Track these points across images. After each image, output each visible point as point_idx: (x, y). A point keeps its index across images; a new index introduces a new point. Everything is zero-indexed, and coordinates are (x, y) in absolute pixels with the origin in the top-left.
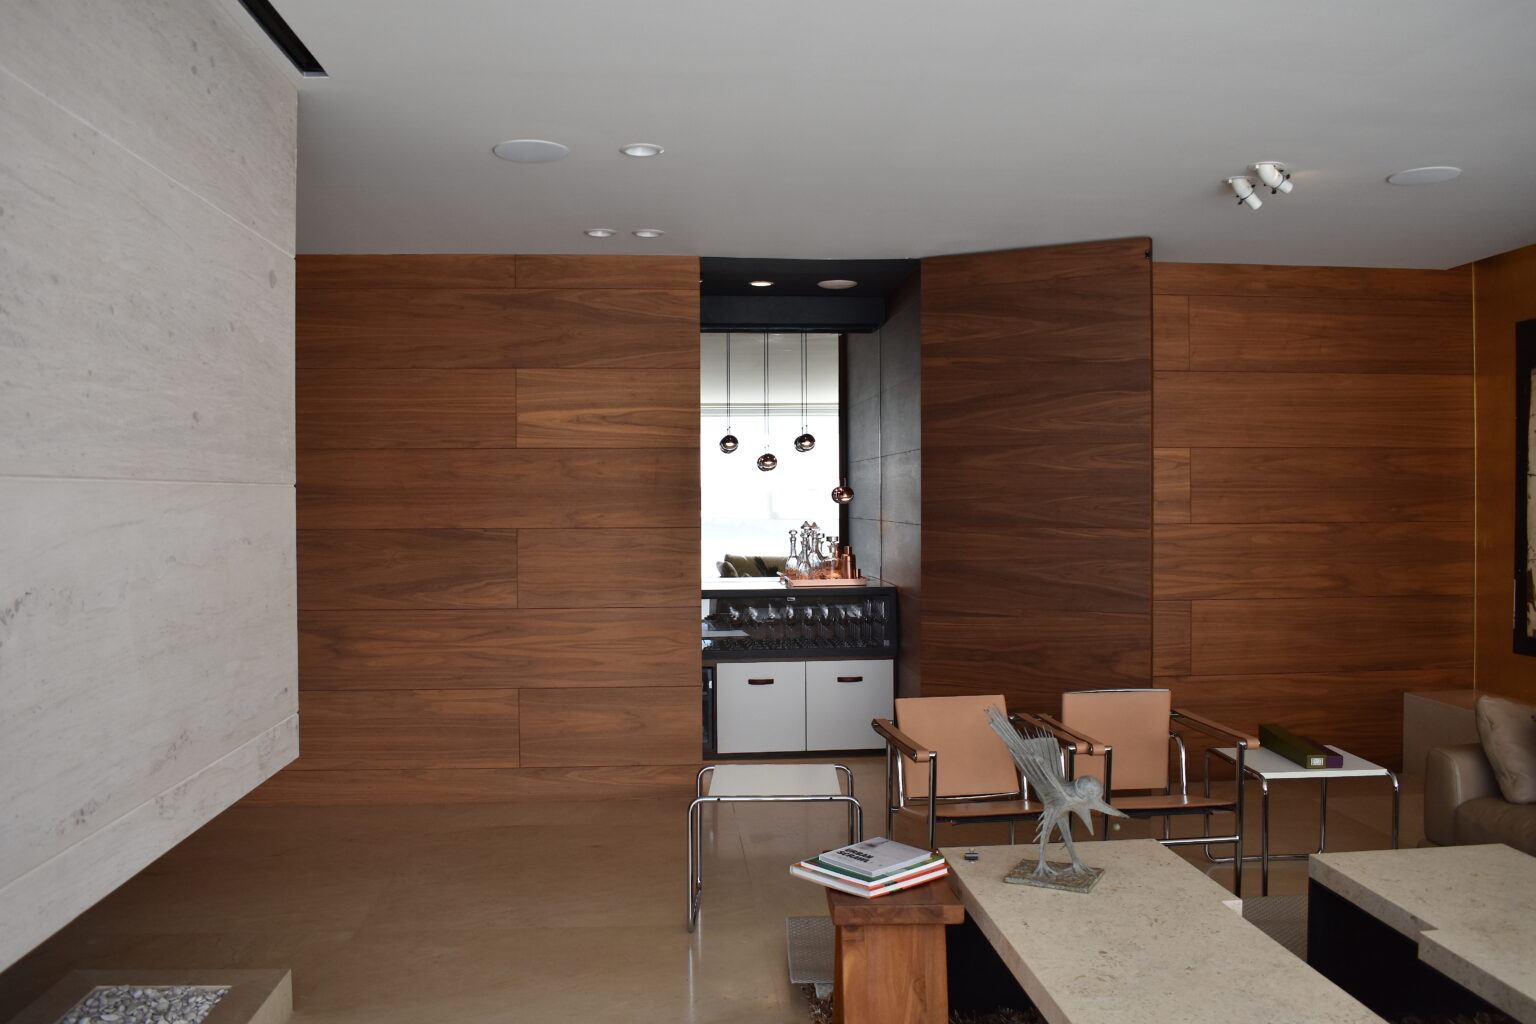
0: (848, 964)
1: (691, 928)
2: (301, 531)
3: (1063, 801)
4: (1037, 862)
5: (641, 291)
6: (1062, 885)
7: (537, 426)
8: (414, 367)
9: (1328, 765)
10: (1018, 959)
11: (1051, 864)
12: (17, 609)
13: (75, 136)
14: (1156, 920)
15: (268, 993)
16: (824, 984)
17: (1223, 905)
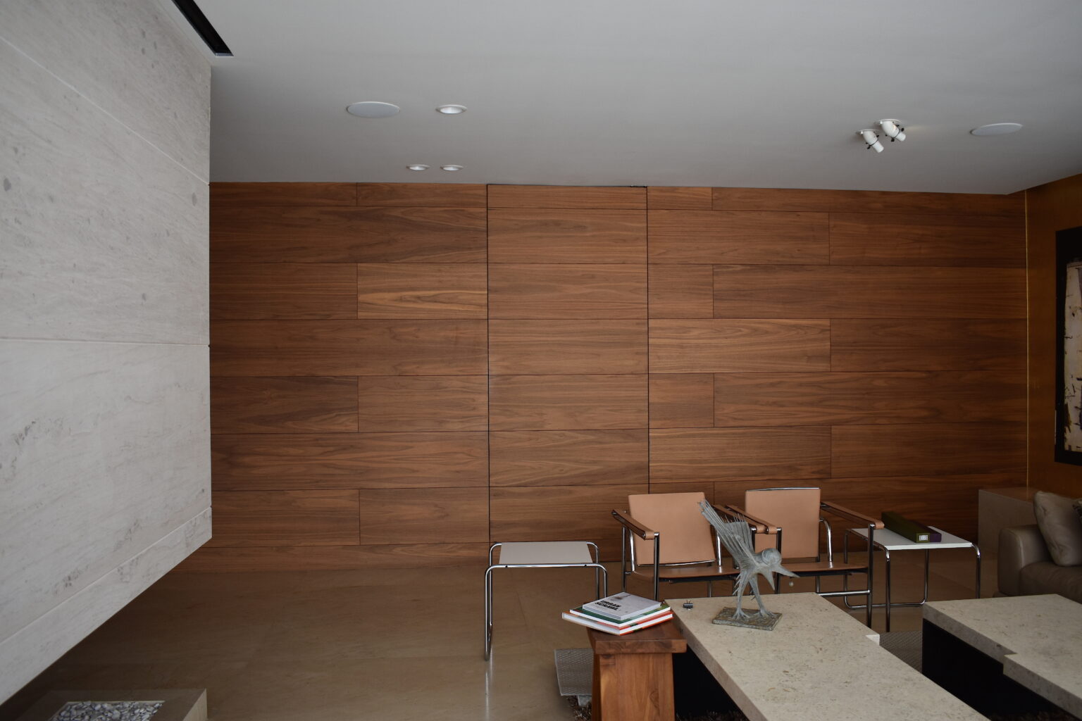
0: (604, 681)
1: (486, 659)
2: (213, 378)
3: (754, 566)
4: (735, 610)
5: (446, 208)
6: (754, 625)
7: (372, 304)
8: (285, 262)
9: (931, 540)
10: (727, 677)
11: (744, 610)
12: (26, 434)
13: (65, 97)
14: (821, 649)
15: (191, 706)
16: (584, 696)
17: (867, 638)
